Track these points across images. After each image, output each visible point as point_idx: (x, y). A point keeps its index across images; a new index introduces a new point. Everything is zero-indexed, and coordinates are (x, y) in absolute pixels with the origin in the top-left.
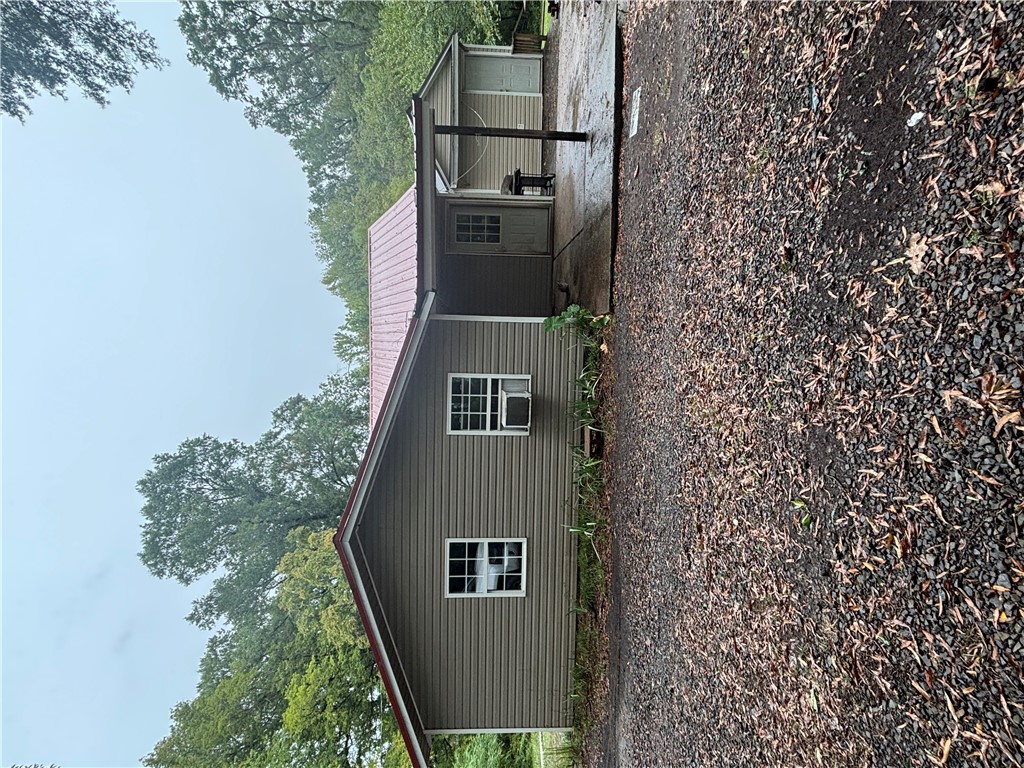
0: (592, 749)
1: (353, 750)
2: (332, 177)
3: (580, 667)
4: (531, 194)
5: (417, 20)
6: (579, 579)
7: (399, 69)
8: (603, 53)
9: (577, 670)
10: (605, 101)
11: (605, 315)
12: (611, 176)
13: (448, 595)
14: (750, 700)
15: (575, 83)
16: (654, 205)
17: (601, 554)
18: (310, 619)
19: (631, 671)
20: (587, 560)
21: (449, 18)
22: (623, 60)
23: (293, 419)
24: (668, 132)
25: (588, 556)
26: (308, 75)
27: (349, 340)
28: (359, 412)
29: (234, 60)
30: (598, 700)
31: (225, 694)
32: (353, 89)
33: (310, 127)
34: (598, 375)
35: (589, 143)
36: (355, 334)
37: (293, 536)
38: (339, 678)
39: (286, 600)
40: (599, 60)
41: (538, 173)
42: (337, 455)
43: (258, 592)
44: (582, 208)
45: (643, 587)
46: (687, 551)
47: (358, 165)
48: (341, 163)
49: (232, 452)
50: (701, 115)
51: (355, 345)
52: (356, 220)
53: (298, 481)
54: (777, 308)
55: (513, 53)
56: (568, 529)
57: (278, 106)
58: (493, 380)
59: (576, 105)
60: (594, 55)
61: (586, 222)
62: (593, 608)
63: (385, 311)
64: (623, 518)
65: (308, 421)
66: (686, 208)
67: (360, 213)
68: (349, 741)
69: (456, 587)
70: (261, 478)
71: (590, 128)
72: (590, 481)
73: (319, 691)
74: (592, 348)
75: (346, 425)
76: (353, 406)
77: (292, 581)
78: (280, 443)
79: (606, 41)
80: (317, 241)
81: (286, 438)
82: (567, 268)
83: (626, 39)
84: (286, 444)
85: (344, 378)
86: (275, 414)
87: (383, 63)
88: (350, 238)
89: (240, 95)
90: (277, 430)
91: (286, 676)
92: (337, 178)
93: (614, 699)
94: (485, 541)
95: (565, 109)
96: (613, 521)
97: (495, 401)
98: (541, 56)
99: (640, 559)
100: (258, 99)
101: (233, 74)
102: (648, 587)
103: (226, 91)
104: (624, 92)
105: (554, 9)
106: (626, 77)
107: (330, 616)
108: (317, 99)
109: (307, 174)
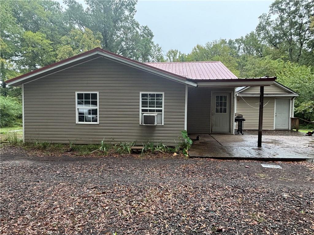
0: (16, 150)
1: (17, 58)
2: (239, 48)
3: (48, 145)
4: (235, 125)
5: (302, 81)
6: (83, 144)
7: (283, 74)
8: (294, 153)
9: (47, 144)
10: (275, 154)
11: (188, 154)
12: (245, 157)
13: (76, 93)
14: (34, 214)
15: (281, 142)
16: (235, 174)
17: (93, 153)
18: (67, 41)
19: (47, 165)
20: (90, 148)
21: (303, 93)
22: (292, 161)
23: (144, 34)
24: (265, 180)
25: (92, 148)
26: (280, 38)
27: (175, 55)
28: (147, 59)
29: (285, 9)
30: (35, 152)
31: (38, 8)
32: (274, 56)
33: (258, 39)
34: (164, 152)
35: (257, 148)
36: (178, 57)
37: (99, 34)
38: (44, 52)
39: (74, 32)
40: (292, 152)
41: (244, 128)
42: (131, 51)
43: (77, 21)
44: (231, 145)
45: (80, 170)
46: (95, 188)
47: (244, 58)
48: (244, 52)
49: (132, 10)
50: (274, 193)
51: (173, 58)
52: (222, 57)
53: (120, 36)
54: (197, 225)
55: (291, 118)
56: (103, 140)
57: (267, 27)
58: (162, 110)
59: (272, 143)
60: (293, 150)
61: (225, 147)
62: (72, 150)
63: (188, 68)
64: (108, 162)
65: (144, 40)
66: (235, 187)
67: (225, 59)
68: (20, 57)
69: (80, 96)
70: (122, 21)
71: (263, 148)
72: (122, 149)
73: (40, 45)
74: (175, 150)
75: (142, 54)
76: (149, 57)
77: (82, 34)
78: (135, 29)
79: (299, 154)
80: (214, 43)
81: (137, 31)
82: (207, 140)
83: (301, 162)
84: (135, 31)
85: (160, 53)
86: (146, 27)
87: (285, 67)
88: (215, 55)
89: (271, 12)
90: (140, 28)
91: (45, 32)
92: (239, 50)
93: (36, 159)
94: (97, 107)
95: (270, 138)
96: (106, 158)
97: (153, 111)
98: (290, 129)
99: (91, 169)
100: (270, 18)
101: (279, 9)
102: (80, 172)
103: (273, 7)
104: (279, 162)
105: (310, 134)
106: (286, 163)
107: (68, 49)
108: (270, 42)
109: (240, 38)
